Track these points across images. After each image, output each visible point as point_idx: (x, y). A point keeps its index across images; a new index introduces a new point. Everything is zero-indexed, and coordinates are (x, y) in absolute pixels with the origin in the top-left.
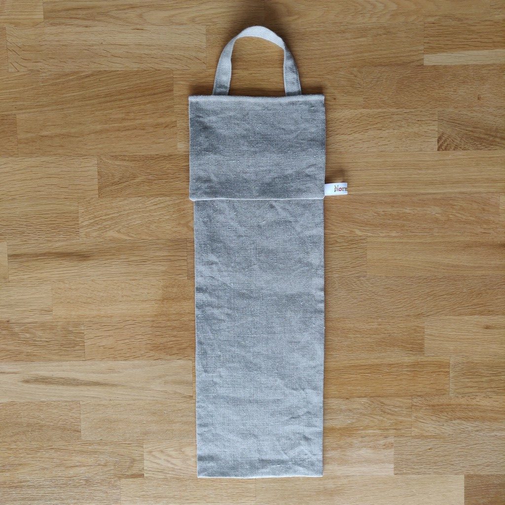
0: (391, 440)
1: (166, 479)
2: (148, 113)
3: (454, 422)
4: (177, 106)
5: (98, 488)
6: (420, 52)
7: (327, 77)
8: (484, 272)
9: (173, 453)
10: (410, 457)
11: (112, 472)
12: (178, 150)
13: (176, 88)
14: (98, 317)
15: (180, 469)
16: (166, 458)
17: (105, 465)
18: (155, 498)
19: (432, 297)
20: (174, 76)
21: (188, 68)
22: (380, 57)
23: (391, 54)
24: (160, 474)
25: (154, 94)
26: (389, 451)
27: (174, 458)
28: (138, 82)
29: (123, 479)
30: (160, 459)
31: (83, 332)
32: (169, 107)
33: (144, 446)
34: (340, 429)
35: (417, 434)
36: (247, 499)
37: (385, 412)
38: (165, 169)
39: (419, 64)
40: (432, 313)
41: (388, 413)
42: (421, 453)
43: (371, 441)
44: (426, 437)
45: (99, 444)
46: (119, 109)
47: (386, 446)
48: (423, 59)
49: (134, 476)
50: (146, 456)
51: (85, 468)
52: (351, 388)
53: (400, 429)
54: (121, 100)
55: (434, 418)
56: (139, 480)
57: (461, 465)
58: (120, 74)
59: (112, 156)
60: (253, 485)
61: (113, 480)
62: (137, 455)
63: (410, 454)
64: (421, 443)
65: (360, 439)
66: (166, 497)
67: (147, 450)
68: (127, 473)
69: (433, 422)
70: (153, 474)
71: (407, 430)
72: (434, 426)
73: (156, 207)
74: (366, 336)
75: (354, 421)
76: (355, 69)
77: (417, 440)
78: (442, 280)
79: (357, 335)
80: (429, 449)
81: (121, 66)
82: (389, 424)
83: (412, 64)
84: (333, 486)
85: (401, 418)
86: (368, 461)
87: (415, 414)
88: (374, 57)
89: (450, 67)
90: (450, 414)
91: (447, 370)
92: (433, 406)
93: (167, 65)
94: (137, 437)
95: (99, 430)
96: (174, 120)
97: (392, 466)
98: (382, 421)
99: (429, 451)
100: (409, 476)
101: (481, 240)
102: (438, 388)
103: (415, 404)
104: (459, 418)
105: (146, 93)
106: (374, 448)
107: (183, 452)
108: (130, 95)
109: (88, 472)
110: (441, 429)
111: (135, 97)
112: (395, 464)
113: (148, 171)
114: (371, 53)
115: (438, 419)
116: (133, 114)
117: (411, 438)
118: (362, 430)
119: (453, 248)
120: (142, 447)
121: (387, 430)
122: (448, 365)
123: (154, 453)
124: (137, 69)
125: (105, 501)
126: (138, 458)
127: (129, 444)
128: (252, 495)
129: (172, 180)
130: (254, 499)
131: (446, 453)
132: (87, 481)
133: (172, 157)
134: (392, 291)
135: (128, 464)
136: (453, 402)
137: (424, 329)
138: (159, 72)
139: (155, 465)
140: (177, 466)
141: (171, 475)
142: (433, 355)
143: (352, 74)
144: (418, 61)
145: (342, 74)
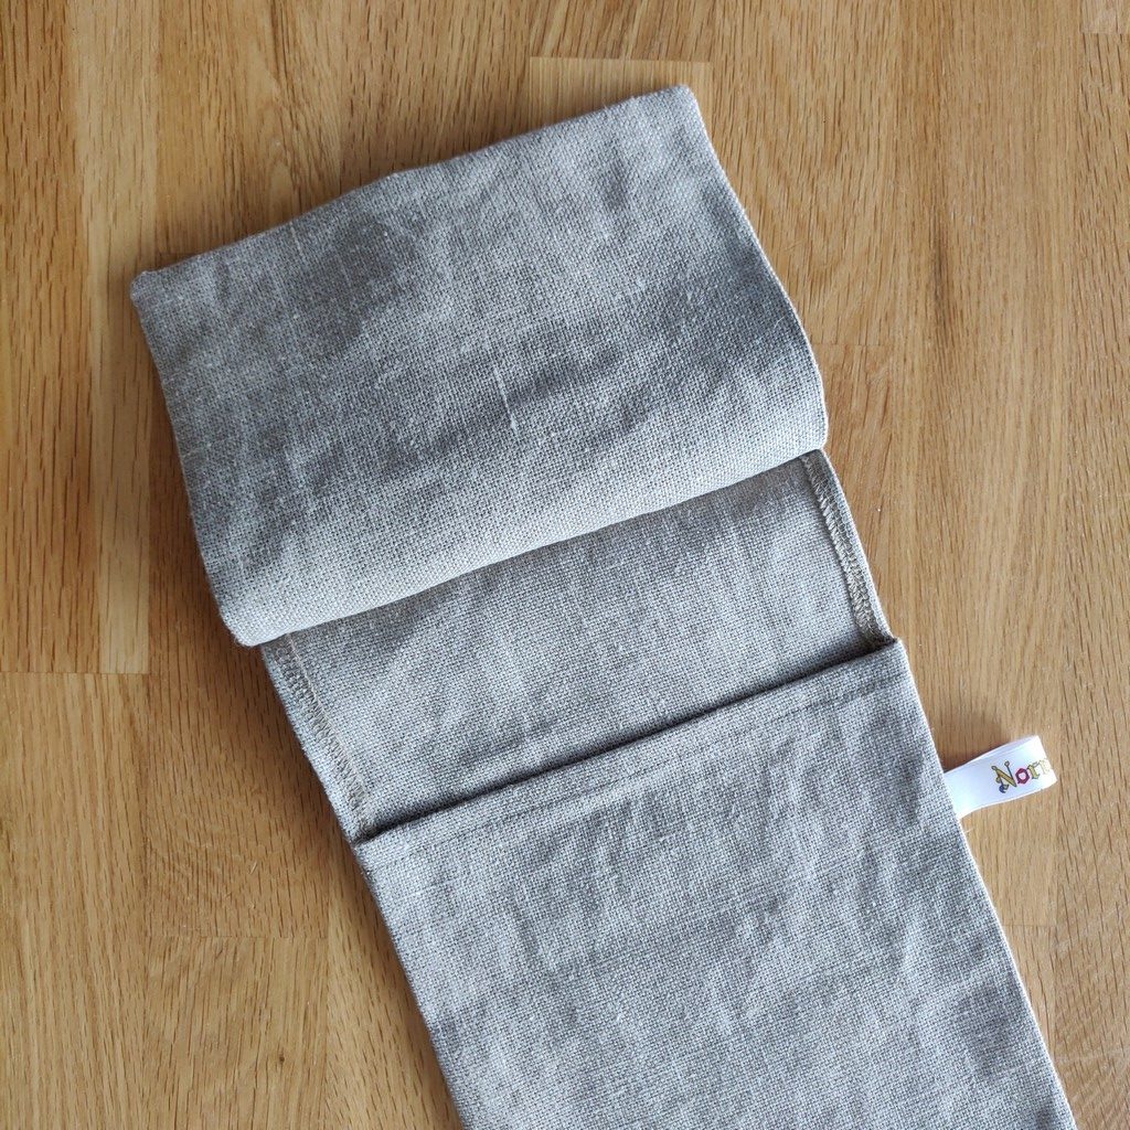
6: (90, 689)
22: (104, 866)
23: (94, 813)
39: (143, 691)
48: (120, 678)
76: (155, 970)
83: (141, 726)
88: (105, 887)
89: (158, 557)
143: (175, 984)
144: (127, 699)
145: (174, 1026)
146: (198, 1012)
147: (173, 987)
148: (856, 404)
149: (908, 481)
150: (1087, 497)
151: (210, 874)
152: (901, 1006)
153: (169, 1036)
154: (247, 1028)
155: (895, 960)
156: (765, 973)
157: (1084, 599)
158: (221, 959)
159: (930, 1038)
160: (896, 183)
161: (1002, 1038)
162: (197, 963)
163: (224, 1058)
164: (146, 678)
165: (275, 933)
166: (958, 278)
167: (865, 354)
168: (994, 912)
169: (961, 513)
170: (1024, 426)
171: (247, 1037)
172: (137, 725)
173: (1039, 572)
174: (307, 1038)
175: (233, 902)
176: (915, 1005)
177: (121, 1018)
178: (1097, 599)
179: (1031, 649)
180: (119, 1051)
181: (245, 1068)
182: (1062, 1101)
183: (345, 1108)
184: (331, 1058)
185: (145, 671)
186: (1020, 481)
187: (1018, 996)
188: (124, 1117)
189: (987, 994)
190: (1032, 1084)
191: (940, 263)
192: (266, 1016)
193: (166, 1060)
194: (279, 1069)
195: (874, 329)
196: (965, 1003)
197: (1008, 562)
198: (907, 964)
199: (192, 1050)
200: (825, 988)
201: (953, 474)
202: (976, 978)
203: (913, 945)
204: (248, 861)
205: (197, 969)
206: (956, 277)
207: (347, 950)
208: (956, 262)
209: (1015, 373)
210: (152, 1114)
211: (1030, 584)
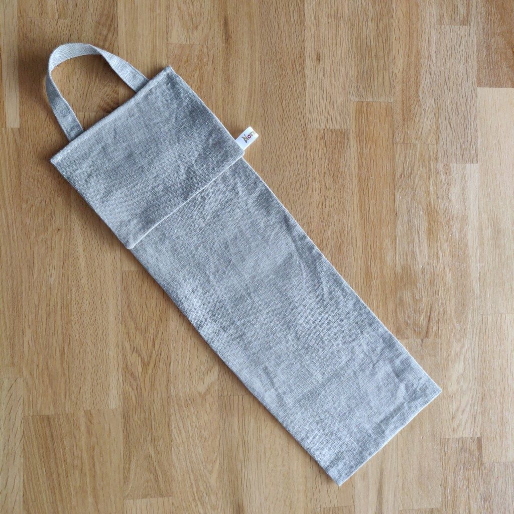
0: (440, 166)
1: (483, 413)
2: (75, 443)
3: (421, 98)
4: (67, 409)
5: (493, 488)
6: (4, 132)
7: (32, 238)
8: (257, 63)
9: (455, 406)
10: (459, 146)
11: (475, 472)
12: (117, 407)
13: (45, 412)
14: (307, 492)
15: (472, 398)
16: (460, 413)
17: (468, 480)
18: (503, 425)
19: (285, 120)
20: (31, 414)
21: (21, 400)
22: (9, 179)
23: (6, 165)
24: (477, 419)
25: (52, 436)
26: (452, 169)
27: (460, 404)
28: (37, 456)
29: (484, 460)
30: (461, 420)
31: (322, 509)
32: (68, 420)
33: (447, 437)
34: (429, 222)
35: (434, 138)
36: (503, 324)
37: (411, 173)
38: (139, 422)
39: (18, 133)
40: (302, 120)
41: (412, 169)
42: (454, 134)
43: (442, 188)
44: (437, 128)
45: (446, 488)
46: (69, 477)
47: (447, 172)
48: (12, 129)
49: (480, 448)
50: (458, 435)
51: (472, 502)
52: (384, 210)
53: (429, 157)
54: (59, 475)
55: (417, 119)
56: (484, 442)
57: (467, 90)
58: (27, 478)
59: (125, 482)
60: (489, 317)
61: (484, 472)
62: (457, 445)
63: (455, 146)
64: (443, 134)
65: (440, 200)
66: (502, 412)
67: (451, 433)
68: (477, 456)
69: (422, 120)
70: (477, 427)
71: (430, 149)
72: (426, 120)
73: (183, 431)
74: (327, 194)
75: (420, 207)
76: (24, 206)
77: (441, 139)
78: (266, 108)
79: (327, 205)
80: (450, 125)
81: (18, 478)
82: (424, 168)
83: (18, 142)
84: (490, 229)
85: (418, 155)
86: (464, 191)
87: (413, 140)
88: (9, 185)
90: (412, 102)
91: (365, 104)
92: (404, 120)
93: (18, 424)
94: (437, 445)
95: (430, 487)
96: (83, 413)
97: (468, 165)
98: (420, 176)
99: (452, 125)
100: (479, 147)
101: (221, 65)
102: (384, 115)
103: (402, 140)
104: (417, 92)
105: (50, 445)
106: (449, 185)
107: (454, 394)
108: (53, 465)
109: (476, 499)
110: (429, 111)
111: (56, 459)
112: (466, 162)
113: (141, 440)
114: (5, 188)
115: (418, 115)
116: (75, 462)
117: (438, 145)
118: (430, 198)
119: (230, 96)
120: (448, 440)
121: (429, 171)
122: (360, 103)
123: (455, 427)
124: (22, 459)
125: (507, 479)
126: (461, 445)
127: (445, 454)
128: (499, 318)
129: (153, 414)
130: (503, 316)
131: (454, 106)
132: (485, 500)
133: (126, 414)
134: (278, 165)
135: (466, 455)
136: (400, 99)
137: (320, 130)
138: (25, 432)
139: (468, 425)
140: (468, 401)
141: (479, 408)
142: (348, 119)
143: (29, 210)
144: (14, 135)
146: (36, 217)
148: (205, 59)
149: (220, 79)
151: (38, 181)
153: (28, 223)
154: (49, 221)
158: (42, 204)
161: (269, 203)
163: (43, 229)
164: (19, 129)
165: (56, 196)
166: (231, 29)
171: (49, 224)
172: (17, 142)
176: (246, 203)
177: (15, 219)
180: (14, 227)
181: (49, 232)
185: (19, 127)
189: (262, 194)
190: (280, 211)
192: (54, 218)
193: (27, 230)
194: (58, 232)
199: (35, 227)
205: (35, 206)
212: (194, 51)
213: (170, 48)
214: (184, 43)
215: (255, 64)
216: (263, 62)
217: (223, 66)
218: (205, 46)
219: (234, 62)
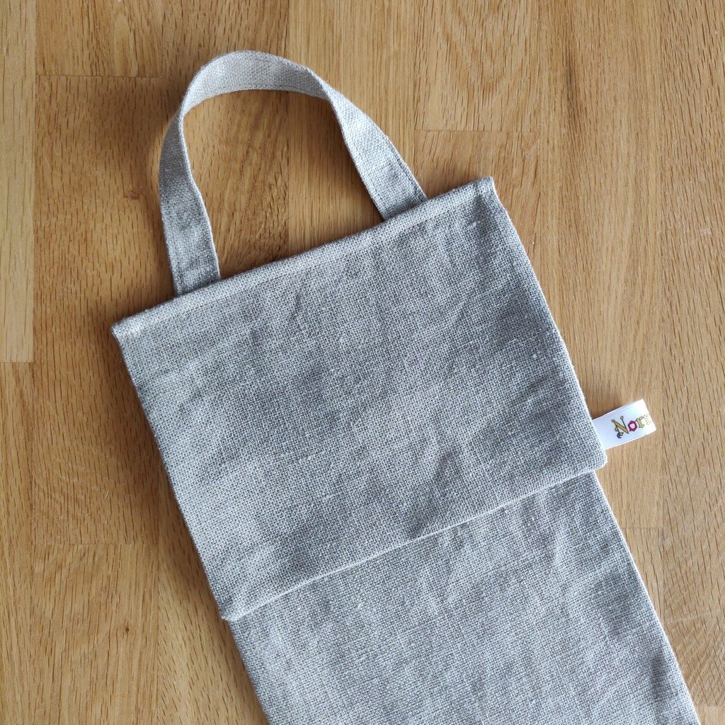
8: (652, 175)
39: (29, 374)
48: (14, 365)
76: (38, 568)
83: (28, 398)
89: (40, 282)
101: (558, 185)
143: (53, 577)
144: (18, 380)
145: (51, 607)
146: (68, 598)
147: (51, 580)
148: (516, 171)
149: (553, 223)
150: (675, 233)
151: (76, 500)
152: (555, 590)
153: (48, 614)
154: (103, 607)
155: (549, 558)
156: (459, 570)
157: (675, 302)
158: (85, 560)
159: (576, 611)
160: (540, 22)
161: (626, 609)
162: (68, 563)
163: (87, 629)
164: (31, 365)
165: (122, 541)
166: (584, 86)
167: (521, 138)
168: (616, 522)
169: (590, 245)
170: (630, 185)
171: (103, 614)
172: (25, 397)
173: (644, 284)
174: (145, 615)
175: (93, 520)
176: (565, 588)
177: (15, 603)
178: (684, 302)
179: (640, 337)
180: (13, 625)
181: (102, 636)
182: (669, 650)
183: (172, 663)
184: (161, 628)
185: (31, 359)
186: (629, 222)
187: (635, 579)
188: (17, 671)
189: (614, 579)
190: (648, 639)
191: (570, 75)
192: (116, 600)
193: (46, 632)
194: (125, 637)
195: (527, 121)
196: (599, 586)
197: (622, 277)
198: (557, 561)
199: (65, 624)
200: (502, 579)
201: (583, 218)
202: (605, 568)
203: (561, 547)
204: (103, 491)
205: (67, 567)
206: (581, 85)
207: (172, 552)
208: (581, 75)
209: (623, 149)
210: (37, 669)
211: (638, 293)
212: (487, 149)
213: (422, 141)
214: (461, 127)
215: (647, 180)
216: (668, 174)
217: (561, 188)
218: (515, 135)
219: (592, 176)
